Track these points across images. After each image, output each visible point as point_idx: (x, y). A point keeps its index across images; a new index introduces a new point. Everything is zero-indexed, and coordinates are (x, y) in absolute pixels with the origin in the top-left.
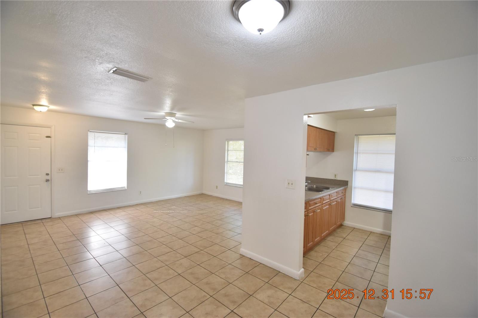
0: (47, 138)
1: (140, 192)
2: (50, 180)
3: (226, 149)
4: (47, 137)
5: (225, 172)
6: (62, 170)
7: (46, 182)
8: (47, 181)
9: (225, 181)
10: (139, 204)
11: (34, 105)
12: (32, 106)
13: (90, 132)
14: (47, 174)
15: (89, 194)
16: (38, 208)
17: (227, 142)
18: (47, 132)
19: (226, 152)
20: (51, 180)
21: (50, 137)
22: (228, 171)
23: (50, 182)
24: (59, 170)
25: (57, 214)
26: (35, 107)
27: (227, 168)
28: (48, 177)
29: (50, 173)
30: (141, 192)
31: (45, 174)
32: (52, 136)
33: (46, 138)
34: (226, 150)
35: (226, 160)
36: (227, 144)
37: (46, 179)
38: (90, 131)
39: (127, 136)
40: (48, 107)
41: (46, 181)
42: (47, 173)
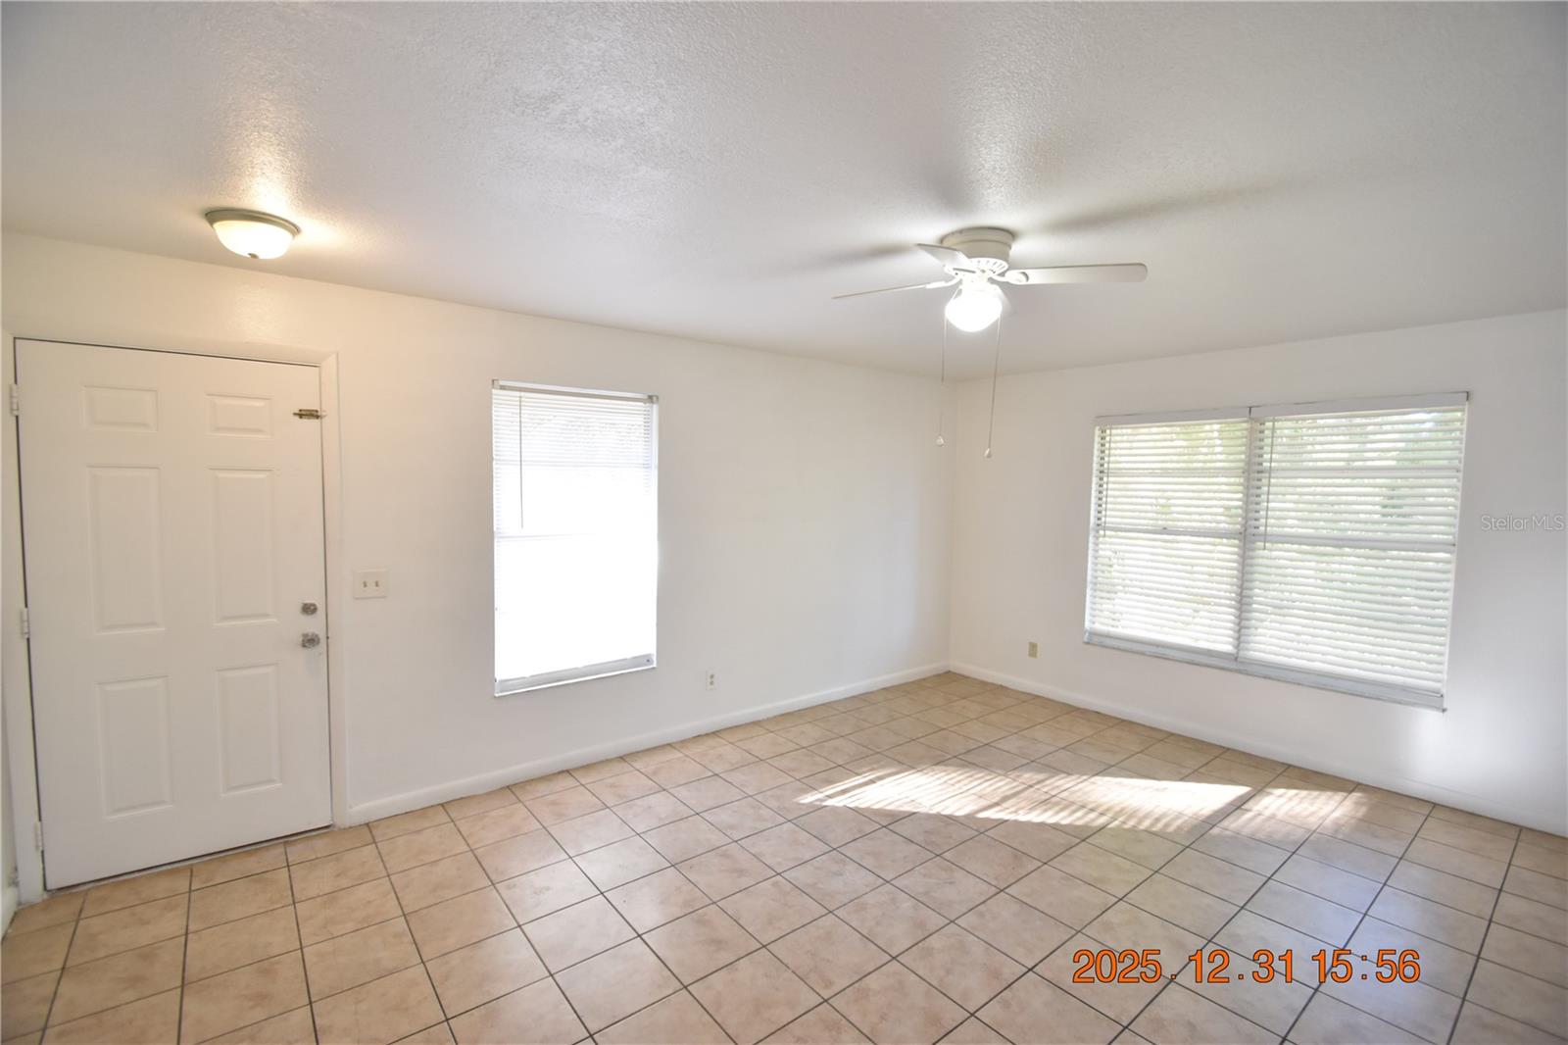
0: (305, 421)
1: (709, 677)
2: (322, 638)
3: (1095, 466)
4: (301, 414)
5: (1089, 578)
6: (377, 584)
7: (305, 651)
8: (310, 641)
9: (1087, 625)
10: (707, 735)
11: (214, 215)
12: (205, 224)
13: (503, 388)
14: (309, 609)
15: (500, 697)
17: (1097, 432)
18: (302, 389)
19: (1095, 480)
20: (328, 638)
21: (318, 417)
22: (1099, 573)
23: (322, 646)
24: (365, 585)
25: (359, 808)
26: (222, 228)
27: (1096, 558)
28: (313, 625)
29: (323, 600)
30: (712, 677)
31: (299, 607)
32: (328, 408)
33: (297, 418)
34: (1095, 472)
35: (1092, 520)
36: (1097, 439)
37: (305, 635)
38: (502, 383)
39: (655, 407)
40: (295, 230)
41: (304, 646)
42: (308, 601)
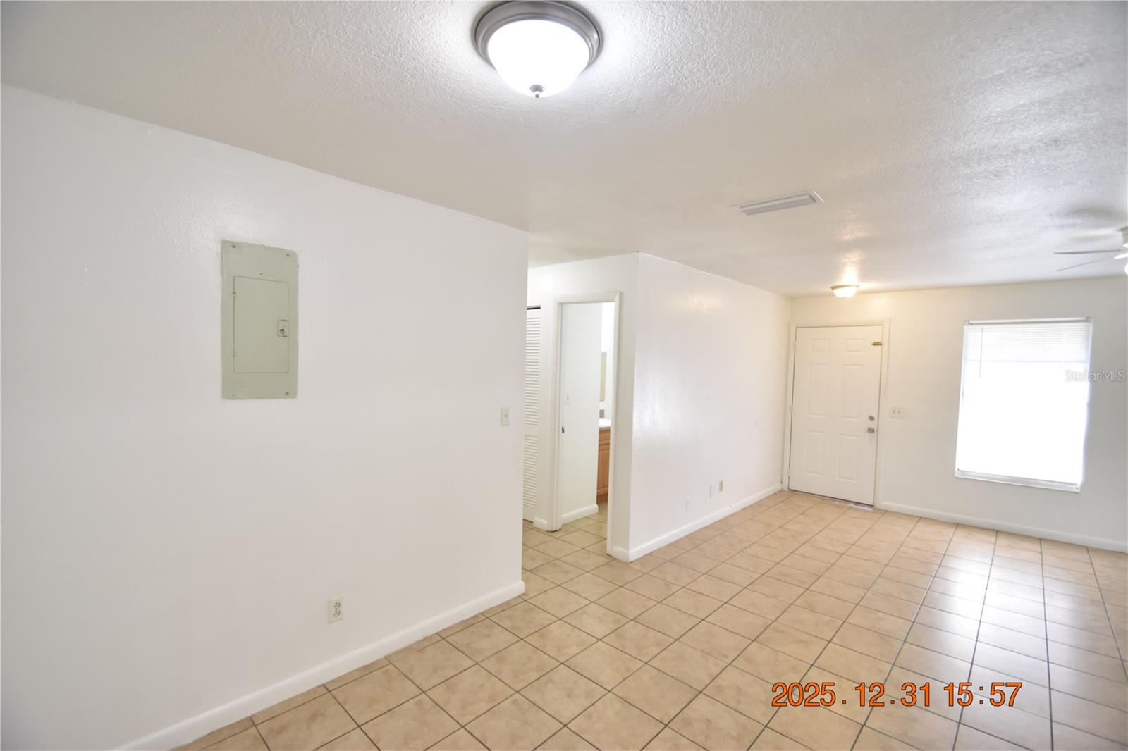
0: (877, 346)
2: (875, 429)
4: (875, 344)
6: (899, 412)
7: (869, 434)
8: (871, 430)
11: (833, 288)
12: (831, 290)
13: (972, 324)
14: (872, 418)
15: (957, 478)
16: (853, 480)
18: (872, 335)
20: (877, 430)
21: (880, 345)
23: (875, 433)
24: (894, 412)
25: (883, 503)
26: (837, 292)
28: (873, 425)
29: (876, 417)
31: (869, 417)
32: (885, 342)
33: (873, 346)
37: (870, 428)
38: (970, 322)
40: (857, 286)
41: (869, 432)
42: (872, 415)
